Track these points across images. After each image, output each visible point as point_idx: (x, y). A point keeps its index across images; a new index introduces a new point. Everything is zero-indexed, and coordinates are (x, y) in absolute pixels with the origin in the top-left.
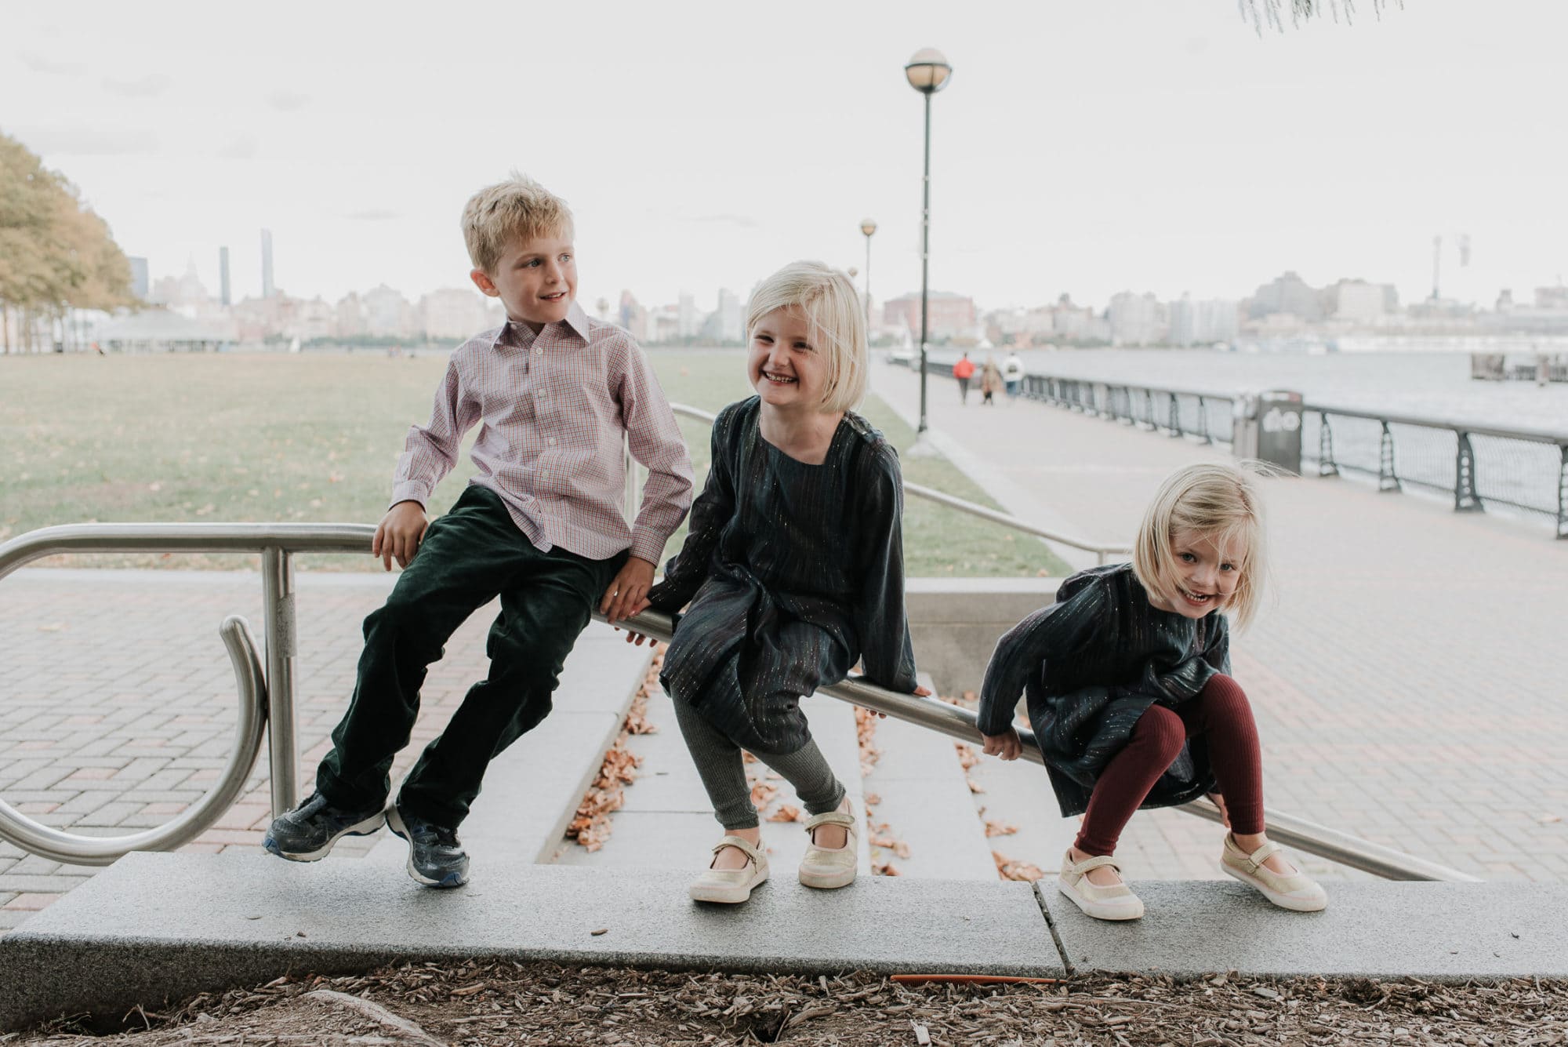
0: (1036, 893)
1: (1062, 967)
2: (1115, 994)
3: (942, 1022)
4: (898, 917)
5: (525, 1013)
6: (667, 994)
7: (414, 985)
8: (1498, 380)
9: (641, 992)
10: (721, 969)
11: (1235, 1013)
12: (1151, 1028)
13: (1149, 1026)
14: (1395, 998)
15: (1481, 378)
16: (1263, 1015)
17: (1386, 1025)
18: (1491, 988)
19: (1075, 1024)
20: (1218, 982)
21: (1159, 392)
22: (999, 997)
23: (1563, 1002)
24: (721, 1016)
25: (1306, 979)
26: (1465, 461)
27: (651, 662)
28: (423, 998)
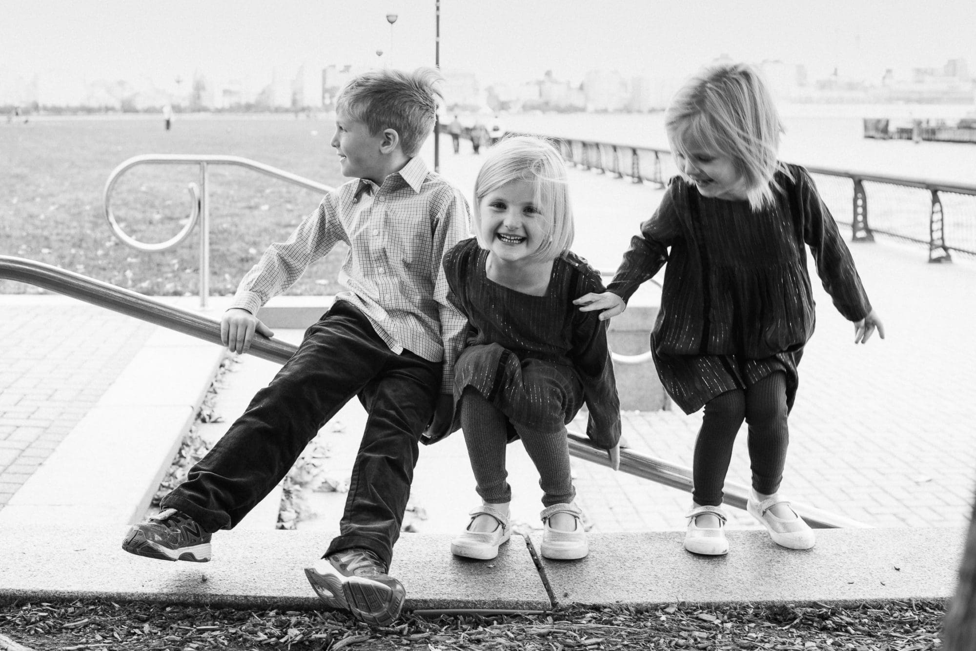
0: (528, 544)
1: (549, 601)
2: (590, 621)
3: (454, 646)
4: (418, 564)
5: (122, 642)
6: (235, 627)
7: (33, 620)
8: (884, 139)
9: (214, 625)
10: (278, 607)
11: (683, 634)
12: (618, 647)
13: (616, 645)
14: (806, 619)
15: (872, 137)
16: (704, 635)
17: (799, 640)
18: (879, 609)
19: (558, 645)
20: (671, 610)
21: (623, 148)
22: (499, 626)
23: (932, 619)
24: (277, 644)
25: (738, 606)
26: (860, 202)
27: (219, 365)
28: (40, 630)
